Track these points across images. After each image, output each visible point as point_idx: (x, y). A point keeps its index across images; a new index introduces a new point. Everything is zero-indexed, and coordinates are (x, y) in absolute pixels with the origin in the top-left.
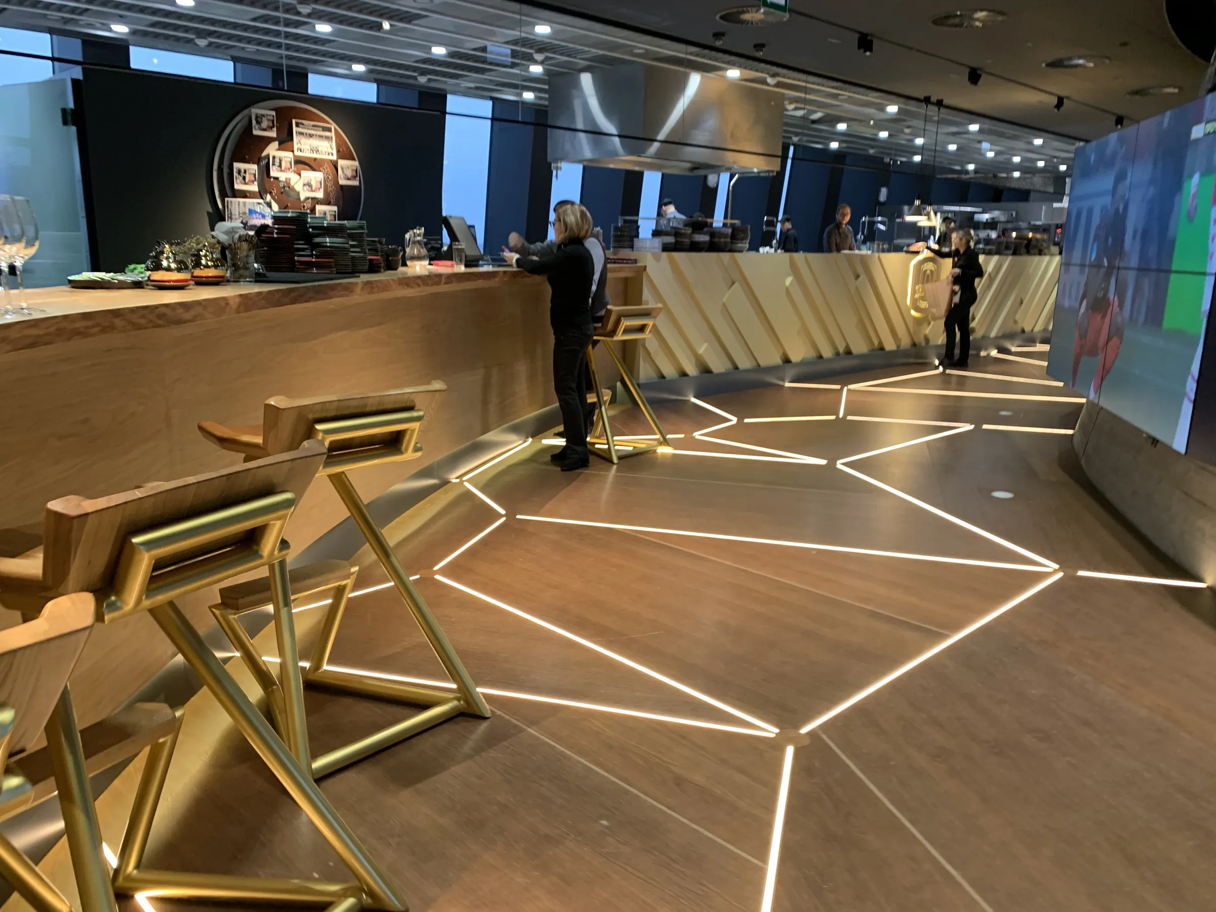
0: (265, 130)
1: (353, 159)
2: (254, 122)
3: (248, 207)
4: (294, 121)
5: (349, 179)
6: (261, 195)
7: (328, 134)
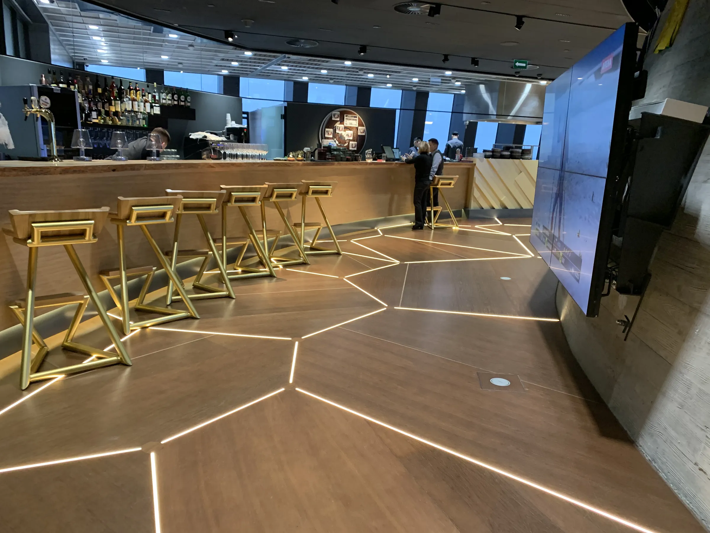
0: (336, 118)
1: (364, 126)
2: (333, 116)
3: (329, 142)
4: (345, 115)
5: (362, 133)
6: (332, 138)
7: (355, 118)
